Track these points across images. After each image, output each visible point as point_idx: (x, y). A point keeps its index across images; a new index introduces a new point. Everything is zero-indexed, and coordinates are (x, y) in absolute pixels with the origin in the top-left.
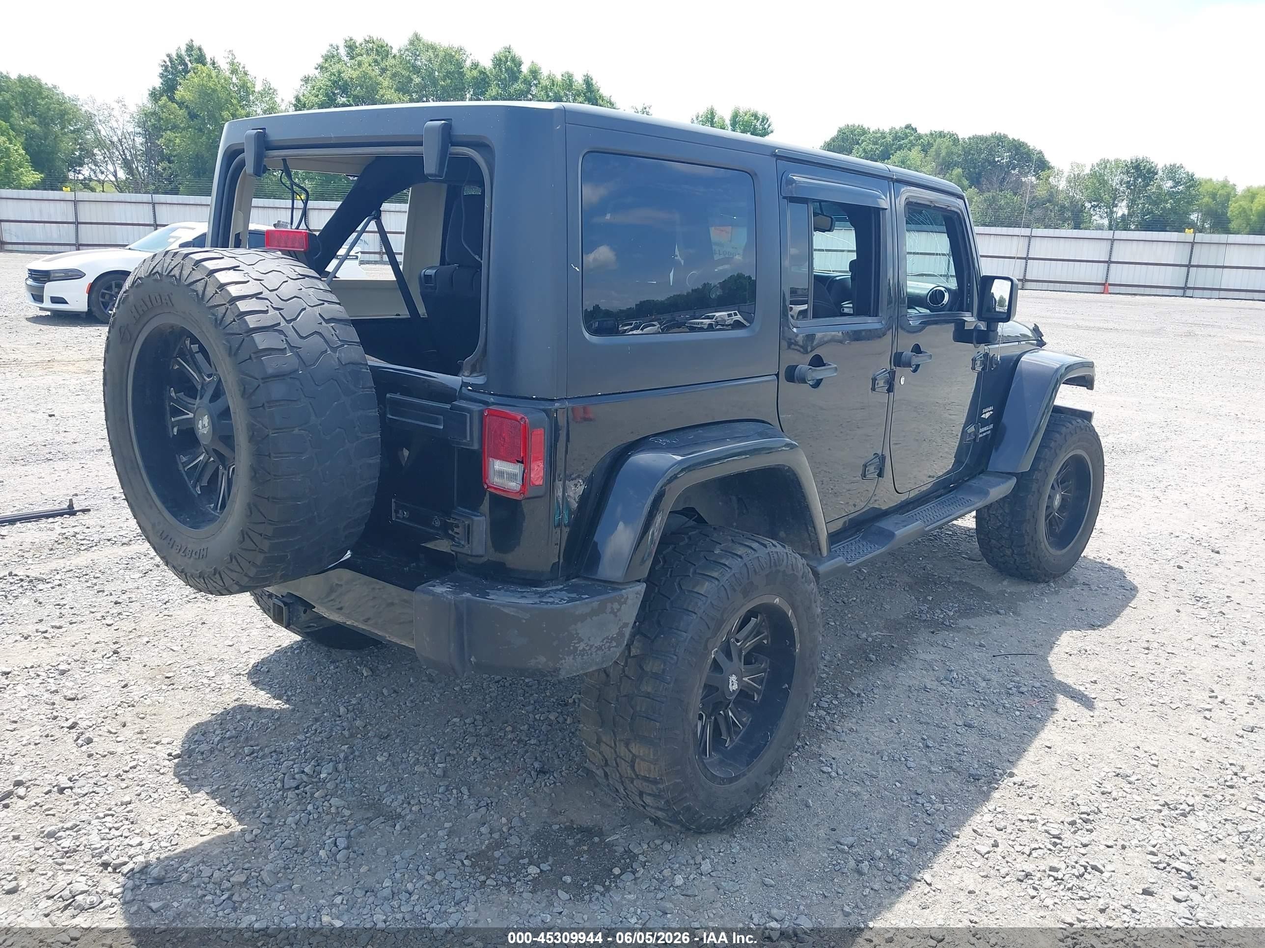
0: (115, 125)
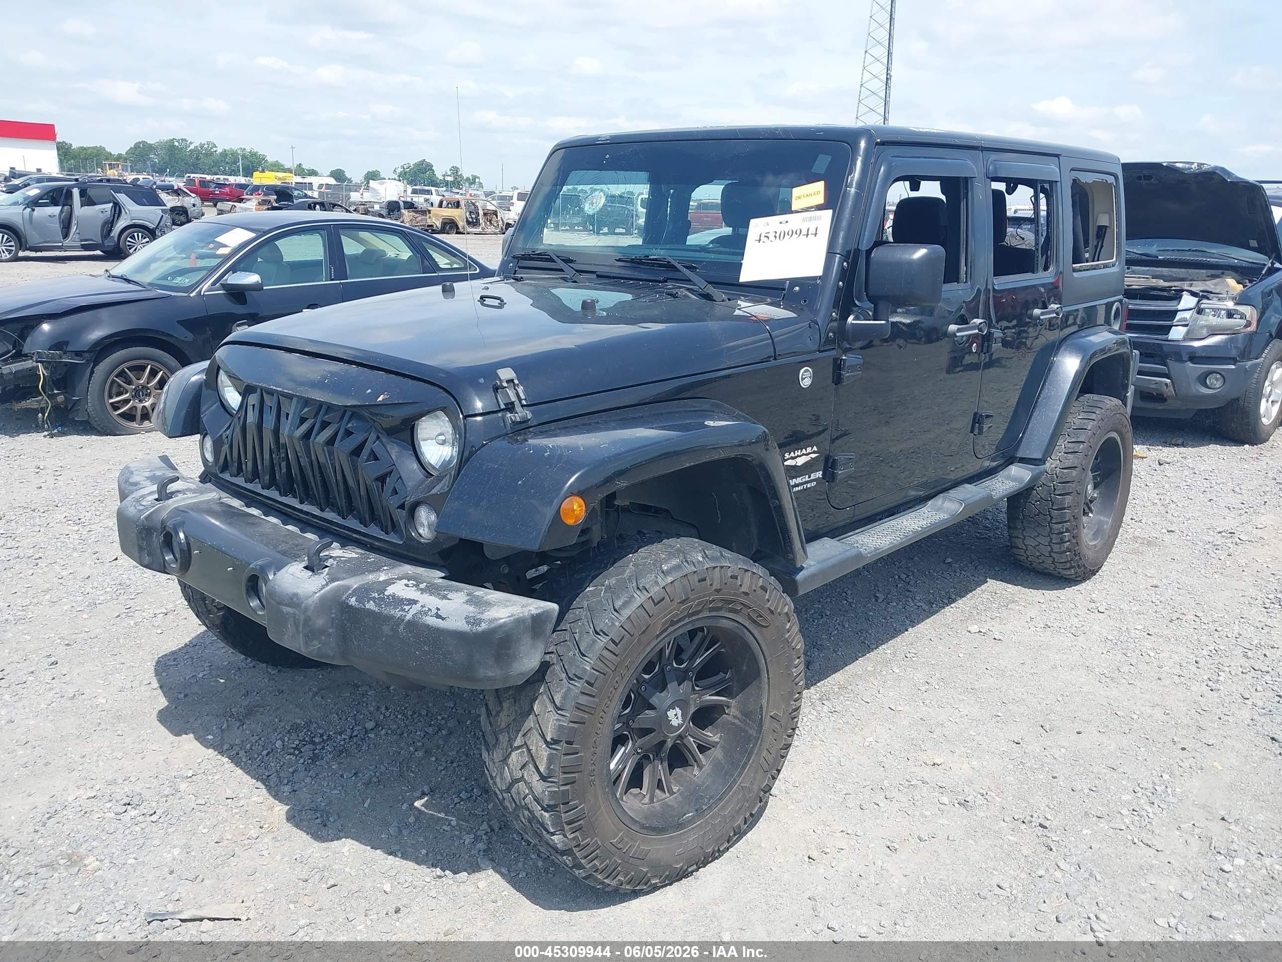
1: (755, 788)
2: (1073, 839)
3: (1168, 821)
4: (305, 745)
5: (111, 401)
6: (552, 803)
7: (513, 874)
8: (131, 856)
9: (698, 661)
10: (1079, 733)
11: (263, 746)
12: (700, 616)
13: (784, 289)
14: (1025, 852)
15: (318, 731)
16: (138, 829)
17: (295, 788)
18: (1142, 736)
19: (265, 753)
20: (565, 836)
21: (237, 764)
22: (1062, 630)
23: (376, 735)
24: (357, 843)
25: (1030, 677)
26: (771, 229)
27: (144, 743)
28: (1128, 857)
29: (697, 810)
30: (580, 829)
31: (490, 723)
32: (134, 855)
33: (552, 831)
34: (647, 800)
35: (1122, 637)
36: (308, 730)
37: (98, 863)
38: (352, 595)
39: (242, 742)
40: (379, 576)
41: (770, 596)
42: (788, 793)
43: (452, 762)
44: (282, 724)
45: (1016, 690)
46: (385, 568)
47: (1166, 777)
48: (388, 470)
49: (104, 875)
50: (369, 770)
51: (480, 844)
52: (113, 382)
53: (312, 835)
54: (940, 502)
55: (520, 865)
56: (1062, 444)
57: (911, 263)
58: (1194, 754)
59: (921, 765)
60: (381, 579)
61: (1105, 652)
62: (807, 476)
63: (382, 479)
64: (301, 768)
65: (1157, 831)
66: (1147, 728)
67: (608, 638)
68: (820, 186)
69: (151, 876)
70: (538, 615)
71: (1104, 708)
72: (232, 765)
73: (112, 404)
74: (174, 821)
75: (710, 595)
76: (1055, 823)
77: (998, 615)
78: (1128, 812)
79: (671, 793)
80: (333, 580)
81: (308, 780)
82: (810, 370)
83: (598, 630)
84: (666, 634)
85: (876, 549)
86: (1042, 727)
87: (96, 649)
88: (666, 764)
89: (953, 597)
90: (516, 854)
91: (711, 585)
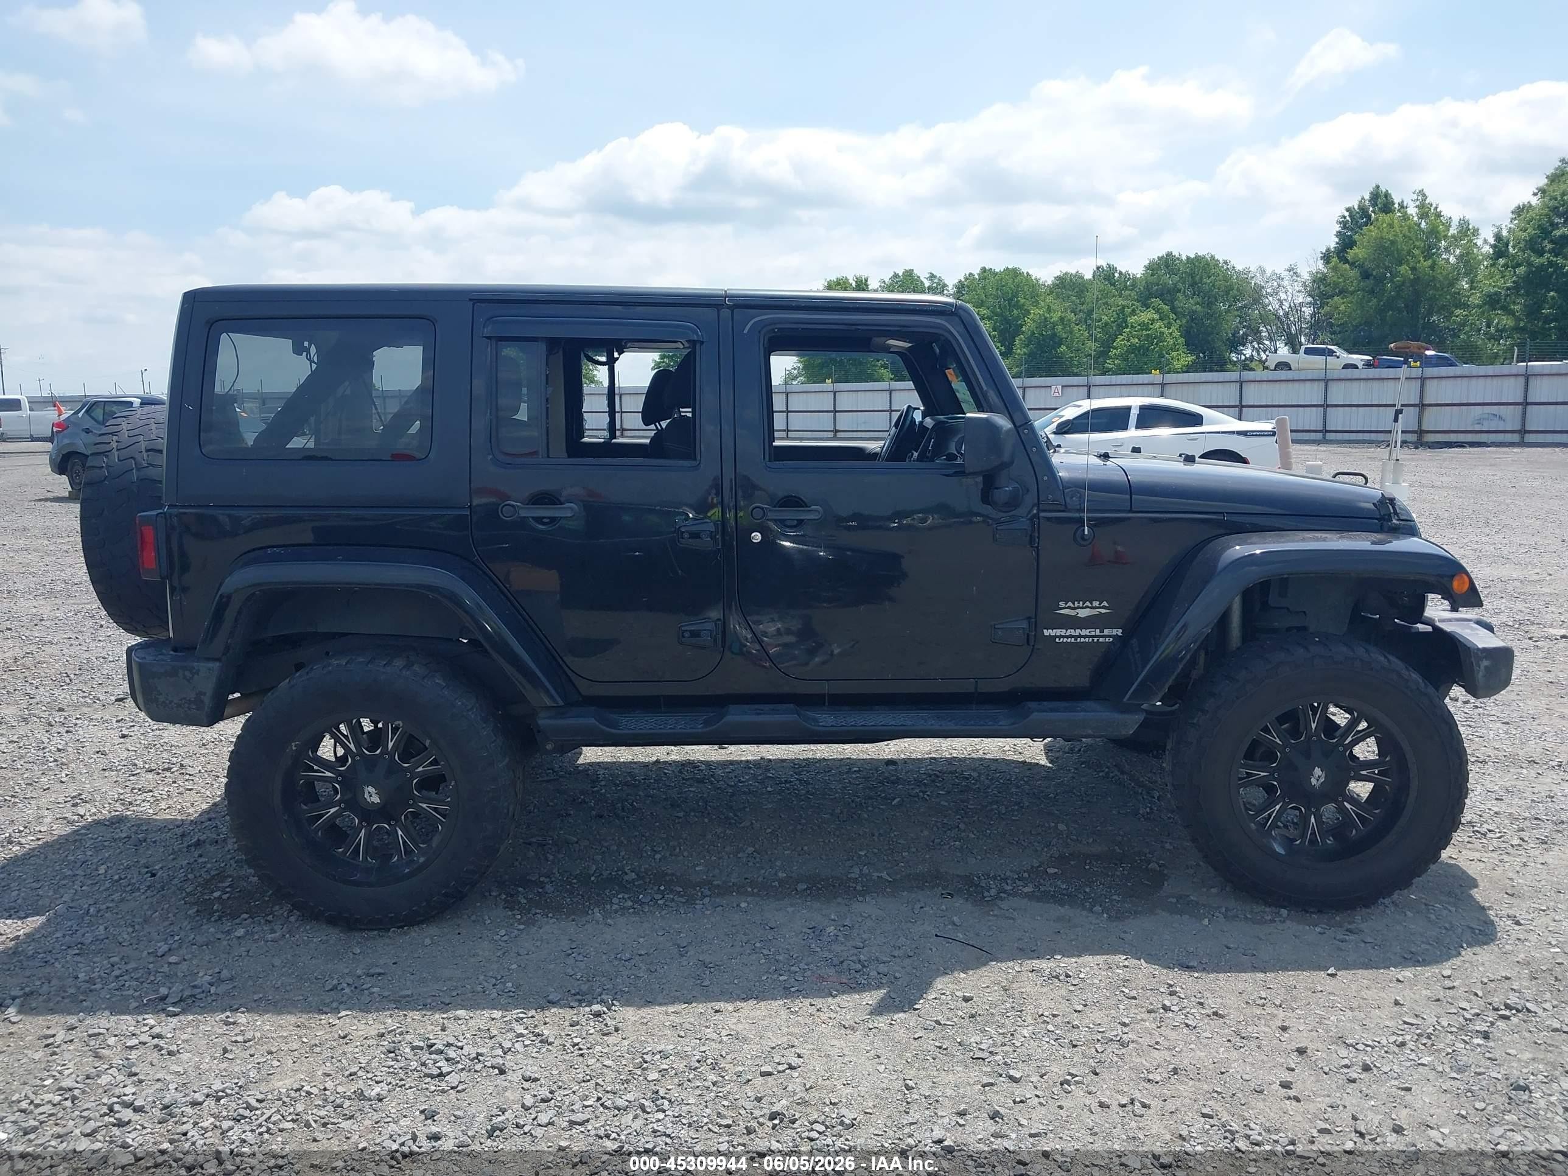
0: (1283, 296)
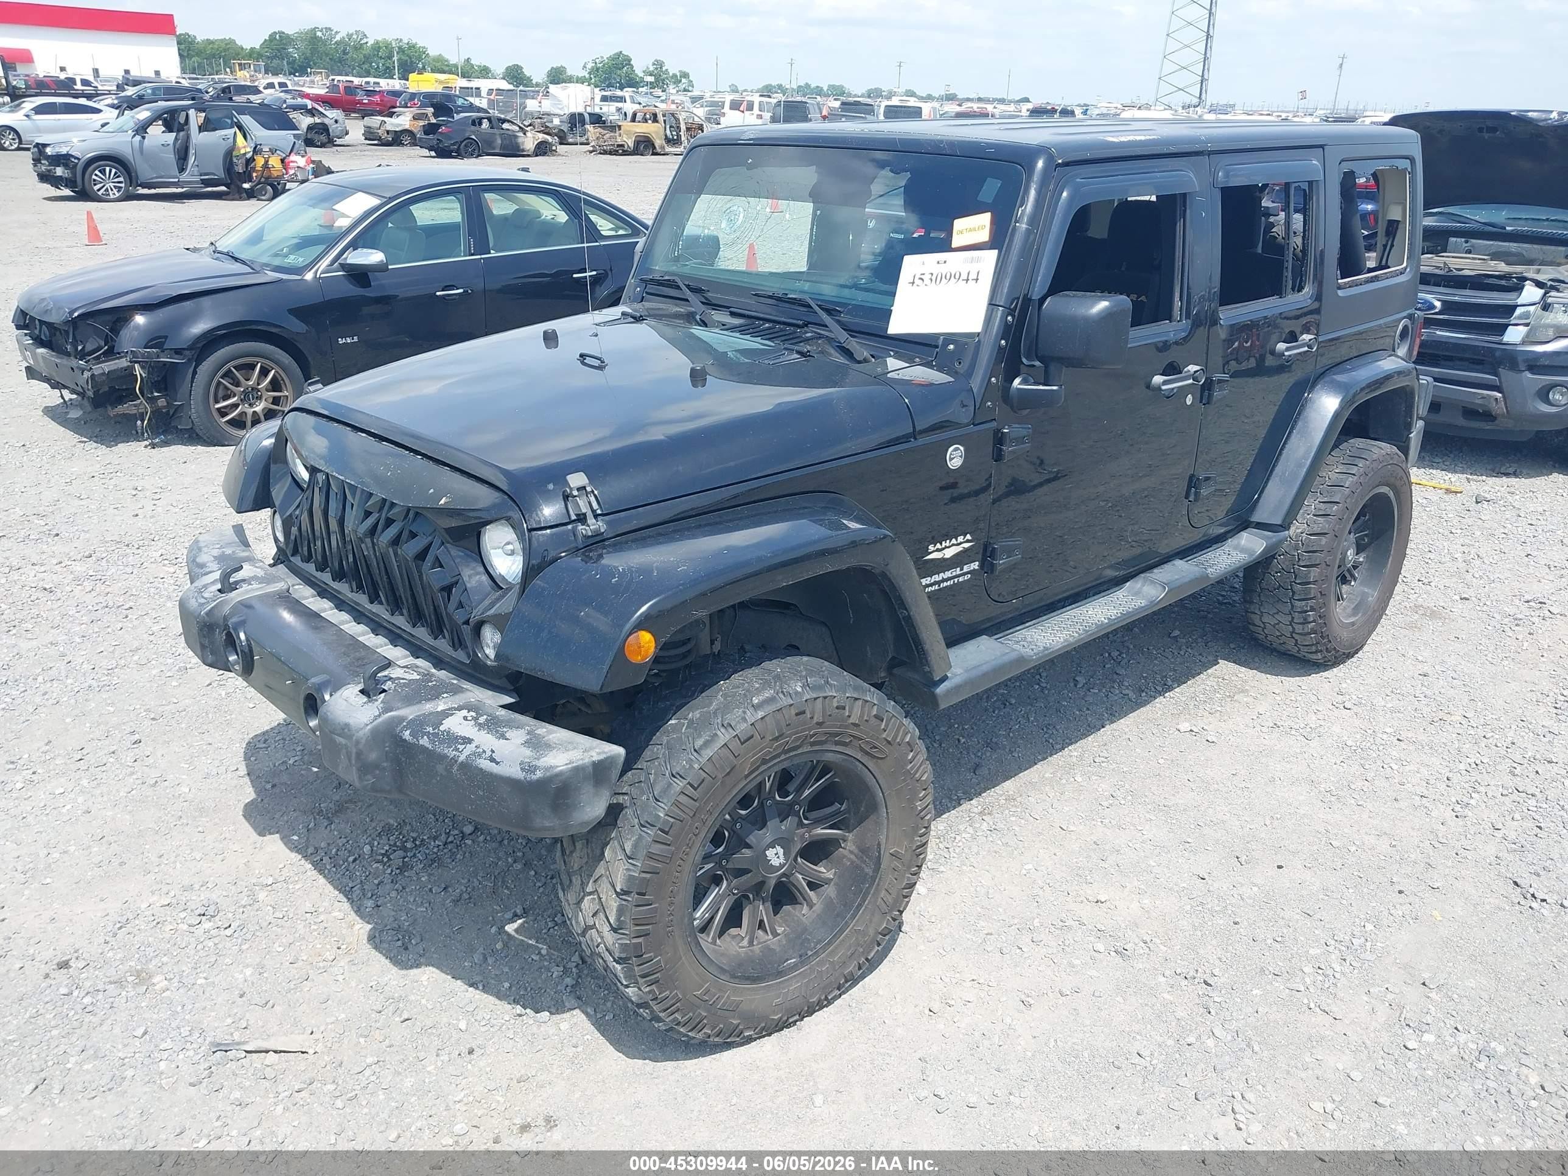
1: (871, 932)
2: (1239, 1000)
3: (1357, 982)
4: (395, 851)
5: (217, 406)
6: (623, 955)
7: (599, 1016)
8: (201, 975)
9: (807, 792)
10: (1280, 867)
11: (349, 852)
12: (800, 751)
13: (937, 347)
14: (1180, 1014)
15: (411, 834)
16: (211, 944)
17: (379, 904)
18: (1355, 873)
19: (351, 859)
20: (640, 989)
21: (321, 872)
22: (1293, 732)
23: (473, 841)
24: (437, 971)
25: (1239, 792)
26: (927, 270)
27: (225, 842)
28: (1299, 1025)
29: (801, 956)
30: (656, 982)
31: (565, 862)
32: (205, 975)
33: (625, 983)
34: (745, 943)
35: (1364, 743)
36: (400, 834)
37: (166, 982)
38: (406, 728)
39: (329, 844)
40: (438, 705)
41: (887, 725)
42: (921, 930)
43: (552, 878)
44: (374, 825)
45: (1218, 809)
46: (445, 695)
47: (1370, 927)
48: (454, 579)
49: (172, 997)
50: (461, 884)
51: (568, 979)
52: (219, 383)
53: (391, 959)
54: (1139, 585)
55: (609, 1004)
56: (1311, 504)
57: (1087, 320)
58: (1411, 899)
59: (1082, 902)
60: (439, 709)
61: (1338, 762)
62: (958, 569)
63: (448, 589)
64: (387, 879)
65: (1341, 994)
66: (1364, 862)
67: (685, 782)
68: (985, 219)
69: (220, 999)
70: (601, 762)
71: (1320, 836)
72: (315, 872)
73: (219, 410)
74: (249, 936)
75: (810, 729)
76: (1223, 980)
77: (1219, 709)
78: (1312, 970)
79: (775, 934)
80: (386, 710)
81: (394, 894)
82: (962, 448)
83: (674, 773)
84: (757, 773)
85: (1046, 649)
86: (1237, 858)
87: (183, 725)
88: (769, 904)
89: (1170, 683)
90: (606, 992)
91: (812, 718)
